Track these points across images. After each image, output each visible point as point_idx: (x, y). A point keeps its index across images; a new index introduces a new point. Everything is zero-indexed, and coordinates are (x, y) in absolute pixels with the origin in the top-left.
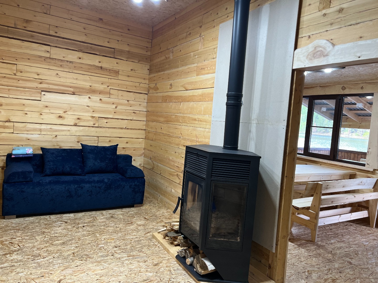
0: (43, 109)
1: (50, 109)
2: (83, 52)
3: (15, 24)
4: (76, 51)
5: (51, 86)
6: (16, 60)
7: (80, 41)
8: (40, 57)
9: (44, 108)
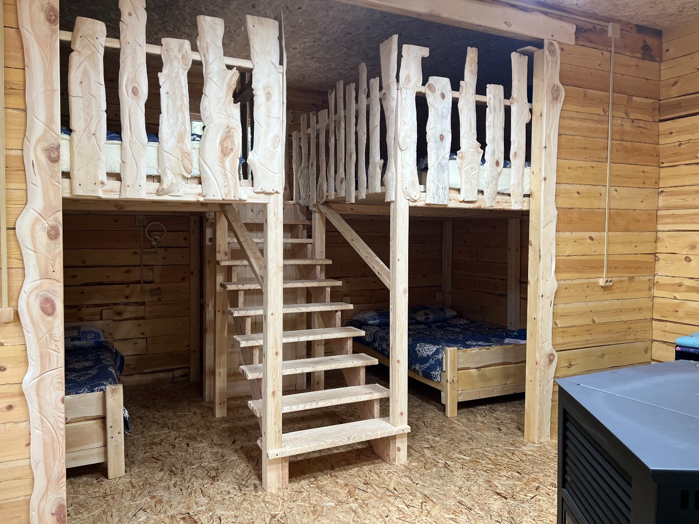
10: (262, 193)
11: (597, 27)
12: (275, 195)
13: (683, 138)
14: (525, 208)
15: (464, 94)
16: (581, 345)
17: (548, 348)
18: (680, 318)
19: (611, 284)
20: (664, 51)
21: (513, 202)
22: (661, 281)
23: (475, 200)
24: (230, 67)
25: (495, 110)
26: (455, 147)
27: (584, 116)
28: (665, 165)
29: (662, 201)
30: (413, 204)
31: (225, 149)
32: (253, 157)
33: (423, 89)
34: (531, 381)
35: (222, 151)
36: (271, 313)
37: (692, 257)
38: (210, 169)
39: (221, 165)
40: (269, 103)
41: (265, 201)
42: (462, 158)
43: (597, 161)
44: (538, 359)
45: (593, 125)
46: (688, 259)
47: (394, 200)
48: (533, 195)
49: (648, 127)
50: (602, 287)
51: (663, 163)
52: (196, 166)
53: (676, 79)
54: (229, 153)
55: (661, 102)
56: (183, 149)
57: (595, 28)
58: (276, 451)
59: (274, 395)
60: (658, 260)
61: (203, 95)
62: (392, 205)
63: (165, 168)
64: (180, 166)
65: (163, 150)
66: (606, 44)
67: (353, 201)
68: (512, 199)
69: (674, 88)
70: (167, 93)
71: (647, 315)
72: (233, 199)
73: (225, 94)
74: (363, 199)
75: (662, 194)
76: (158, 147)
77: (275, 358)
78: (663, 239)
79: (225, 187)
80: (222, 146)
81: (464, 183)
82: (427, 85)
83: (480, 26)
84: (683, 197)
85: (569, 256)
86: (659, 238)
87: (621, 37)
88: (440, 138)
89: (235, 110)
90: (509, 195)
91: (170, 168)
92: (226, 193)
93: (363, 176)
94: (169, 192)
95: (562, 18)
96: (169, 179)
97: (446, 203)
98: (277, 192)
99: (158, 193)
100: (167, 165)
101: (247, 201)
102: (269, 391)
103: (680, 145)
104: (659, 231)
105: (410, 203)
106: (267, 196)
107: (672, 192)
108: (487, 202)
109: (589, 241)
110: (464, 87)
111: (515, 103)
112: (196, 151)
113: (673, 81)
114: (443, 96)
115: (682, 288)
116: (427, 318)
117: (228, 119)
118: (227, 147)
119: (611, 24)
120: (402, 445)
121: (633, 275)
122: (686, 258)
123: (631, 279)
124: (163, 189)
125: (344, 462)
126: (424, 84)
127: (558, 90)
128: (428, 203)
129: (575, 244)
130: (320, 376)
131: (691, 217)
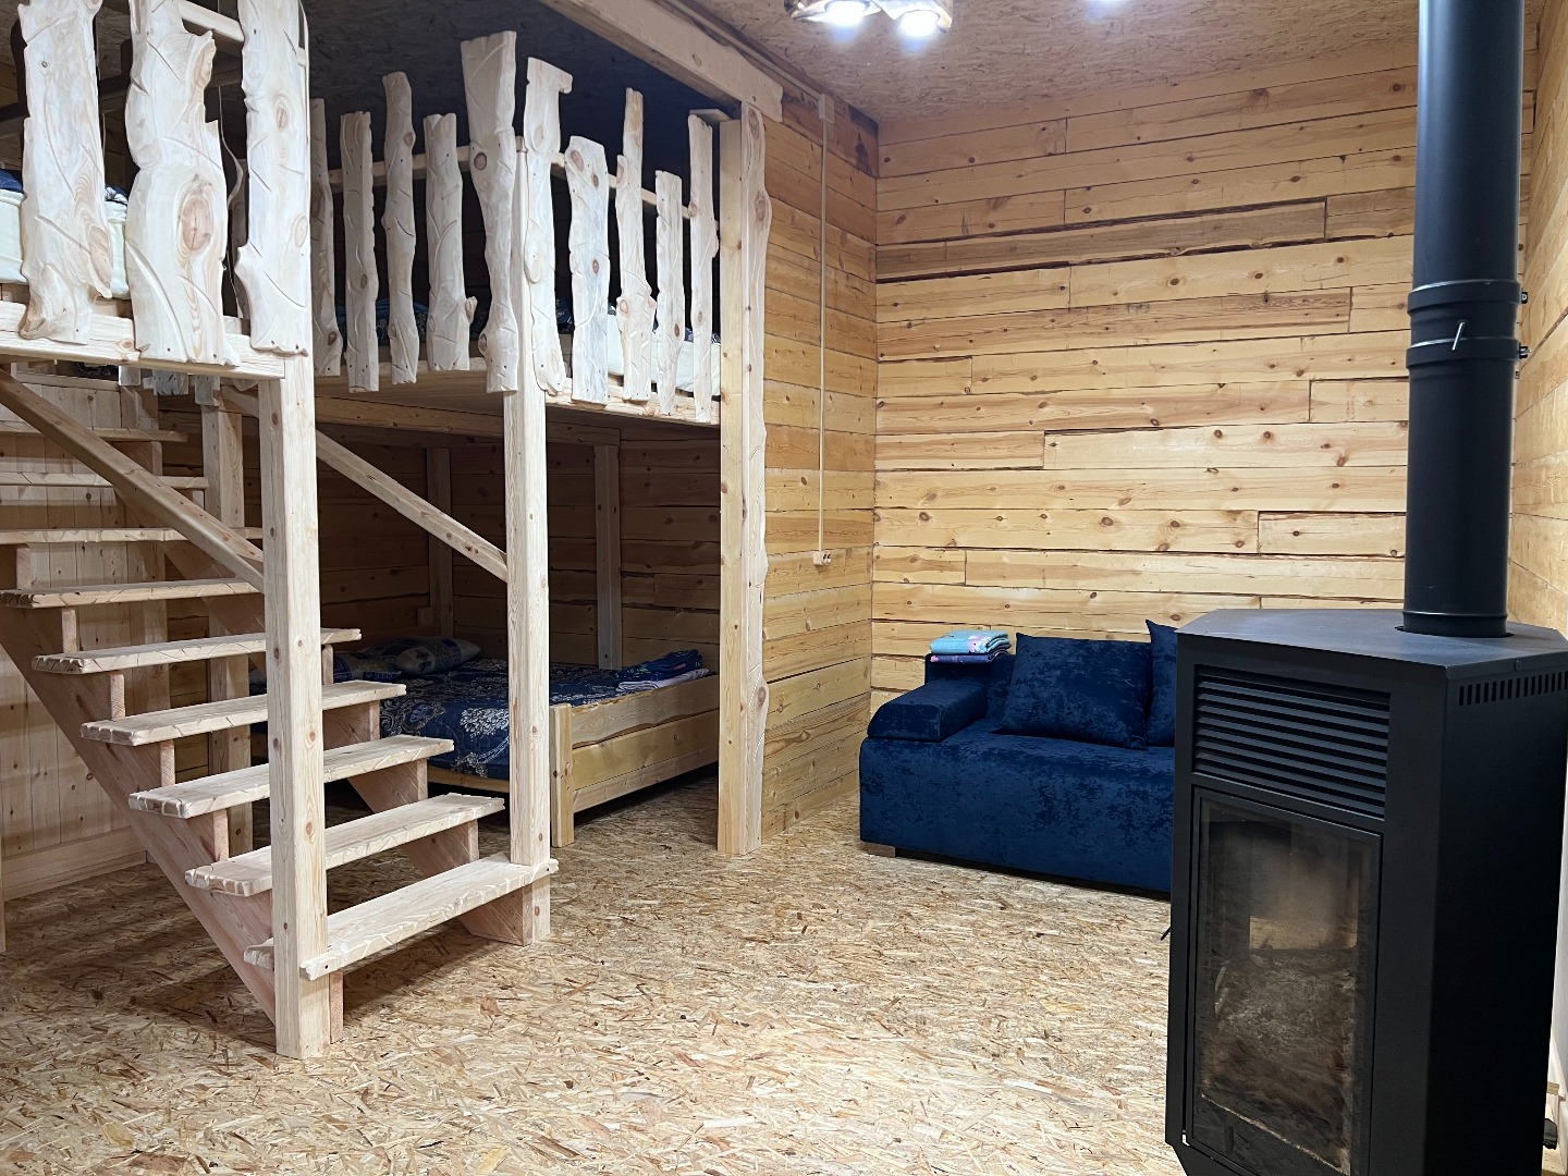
0: (1051, 496)
1: (1071, 495)
2: (1187, 254)
3: (964, 225)
4: (1161, 256)
5: (1077, 412)
6: (971, 341)
7: (1176, 214)
8: (1039, 313)
9: (1053, 493)
10: (270, 351)
11: (805, 96)
12: (298, 358)
13: (914, 314)
14: (714, 422)
15: (626, 184)
16: (795, 669)
17: (758, 679)
18: (913, 613)
19: (829, 560)
20: (882, 161)
21: (698, 409)
22: (884, 556)
23: (645, 398)
24: (194, 29)
25: (671, 225)
26: (615, 290)
27: (791, 257)
28: (886, 358)
29: (882, 419)
30: (552, 400)
31: (192, 233)
32: (249, 261)
33: (561, 160)
34: (730, 742)
35: (185, 238)
36: (296, 640)
37: (929, 513)
38: (157, 279)
39: (184, 272)
40: (284, 134)
41: (275, 371)
42: (626, 312)
43: (809, 343)
44: (744, 700)
45: (802, 276)
46: (924, 517)
47: (516, 388)
48: (727, 399)
49: (865, 290)
50: (817, 566)
51: (882, 355)
52: (118, 269)
53: (901, 213)
54: (201, 244)
55: (879, 249)
56: (91, 219)
57: (803, 99)
58: (325, 958)
59: (309, 832)
60: (879, 520)
61: (133, 86)
62: (508, 402)
63: (45, 264)
64: (85, 264)
65: (41, 217)
66: (815, 129)
67: (375, 387)
68: (696, 402)
69: (899, 227)
70: (44, 65)
71: (863, 613)
72: (212, 361)
73: (188, 94)
74: (409, 385)
75: (884, 408)
76: (20, 207)
77: (309, 746)
78: (886, 485)
79: (195, 329)
80: (185, 225)
81: (630, 365)
82: (568, 151)
83: (654, 51)
84: (916, 414)
85: (777, 511)
86: (879, 483)
87: (834, 124)
88: (594, 267)
89: (210, 138)
90: (691, 395)
91: (60, 268)
92: (197, 345)
93: (410, 330)
94: (54, 332)
95: (764, 68)
96: (57, 297)
97: (605, 401)
98: (303, 354)
99: (23, 332)
100: (51, 258)
101: (237, 370)
102: (300, 823)
103: (909, 326)
104: (877, 471)
105: (548, 397)
106: (280, 361)
107: (897, 404)
108: (664, 407)
109: (801, 484)
110: (626, 170)
111: (698, 217)
112: (116, 228)
113: (897, 215)
114: (596, 183)
115: (917, 564)
116: (424, 664)
117: (197, 158)
118: (195, 229)
119: (823, 96)
120: (541, 901)
121: (850, 545)
122: (922, 514)
123: (849, 551)
124: (43, 321)
125: (422, 966)
126: (563, 150)
127: (763, 203)
128: (578, 399)
129: (785, 490)
130: (243, 814)
131: (928, 448)
